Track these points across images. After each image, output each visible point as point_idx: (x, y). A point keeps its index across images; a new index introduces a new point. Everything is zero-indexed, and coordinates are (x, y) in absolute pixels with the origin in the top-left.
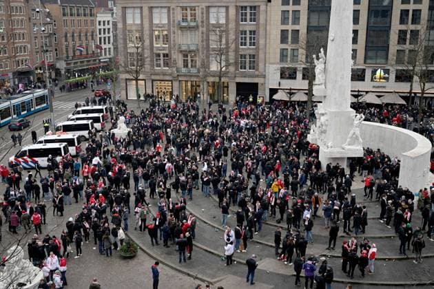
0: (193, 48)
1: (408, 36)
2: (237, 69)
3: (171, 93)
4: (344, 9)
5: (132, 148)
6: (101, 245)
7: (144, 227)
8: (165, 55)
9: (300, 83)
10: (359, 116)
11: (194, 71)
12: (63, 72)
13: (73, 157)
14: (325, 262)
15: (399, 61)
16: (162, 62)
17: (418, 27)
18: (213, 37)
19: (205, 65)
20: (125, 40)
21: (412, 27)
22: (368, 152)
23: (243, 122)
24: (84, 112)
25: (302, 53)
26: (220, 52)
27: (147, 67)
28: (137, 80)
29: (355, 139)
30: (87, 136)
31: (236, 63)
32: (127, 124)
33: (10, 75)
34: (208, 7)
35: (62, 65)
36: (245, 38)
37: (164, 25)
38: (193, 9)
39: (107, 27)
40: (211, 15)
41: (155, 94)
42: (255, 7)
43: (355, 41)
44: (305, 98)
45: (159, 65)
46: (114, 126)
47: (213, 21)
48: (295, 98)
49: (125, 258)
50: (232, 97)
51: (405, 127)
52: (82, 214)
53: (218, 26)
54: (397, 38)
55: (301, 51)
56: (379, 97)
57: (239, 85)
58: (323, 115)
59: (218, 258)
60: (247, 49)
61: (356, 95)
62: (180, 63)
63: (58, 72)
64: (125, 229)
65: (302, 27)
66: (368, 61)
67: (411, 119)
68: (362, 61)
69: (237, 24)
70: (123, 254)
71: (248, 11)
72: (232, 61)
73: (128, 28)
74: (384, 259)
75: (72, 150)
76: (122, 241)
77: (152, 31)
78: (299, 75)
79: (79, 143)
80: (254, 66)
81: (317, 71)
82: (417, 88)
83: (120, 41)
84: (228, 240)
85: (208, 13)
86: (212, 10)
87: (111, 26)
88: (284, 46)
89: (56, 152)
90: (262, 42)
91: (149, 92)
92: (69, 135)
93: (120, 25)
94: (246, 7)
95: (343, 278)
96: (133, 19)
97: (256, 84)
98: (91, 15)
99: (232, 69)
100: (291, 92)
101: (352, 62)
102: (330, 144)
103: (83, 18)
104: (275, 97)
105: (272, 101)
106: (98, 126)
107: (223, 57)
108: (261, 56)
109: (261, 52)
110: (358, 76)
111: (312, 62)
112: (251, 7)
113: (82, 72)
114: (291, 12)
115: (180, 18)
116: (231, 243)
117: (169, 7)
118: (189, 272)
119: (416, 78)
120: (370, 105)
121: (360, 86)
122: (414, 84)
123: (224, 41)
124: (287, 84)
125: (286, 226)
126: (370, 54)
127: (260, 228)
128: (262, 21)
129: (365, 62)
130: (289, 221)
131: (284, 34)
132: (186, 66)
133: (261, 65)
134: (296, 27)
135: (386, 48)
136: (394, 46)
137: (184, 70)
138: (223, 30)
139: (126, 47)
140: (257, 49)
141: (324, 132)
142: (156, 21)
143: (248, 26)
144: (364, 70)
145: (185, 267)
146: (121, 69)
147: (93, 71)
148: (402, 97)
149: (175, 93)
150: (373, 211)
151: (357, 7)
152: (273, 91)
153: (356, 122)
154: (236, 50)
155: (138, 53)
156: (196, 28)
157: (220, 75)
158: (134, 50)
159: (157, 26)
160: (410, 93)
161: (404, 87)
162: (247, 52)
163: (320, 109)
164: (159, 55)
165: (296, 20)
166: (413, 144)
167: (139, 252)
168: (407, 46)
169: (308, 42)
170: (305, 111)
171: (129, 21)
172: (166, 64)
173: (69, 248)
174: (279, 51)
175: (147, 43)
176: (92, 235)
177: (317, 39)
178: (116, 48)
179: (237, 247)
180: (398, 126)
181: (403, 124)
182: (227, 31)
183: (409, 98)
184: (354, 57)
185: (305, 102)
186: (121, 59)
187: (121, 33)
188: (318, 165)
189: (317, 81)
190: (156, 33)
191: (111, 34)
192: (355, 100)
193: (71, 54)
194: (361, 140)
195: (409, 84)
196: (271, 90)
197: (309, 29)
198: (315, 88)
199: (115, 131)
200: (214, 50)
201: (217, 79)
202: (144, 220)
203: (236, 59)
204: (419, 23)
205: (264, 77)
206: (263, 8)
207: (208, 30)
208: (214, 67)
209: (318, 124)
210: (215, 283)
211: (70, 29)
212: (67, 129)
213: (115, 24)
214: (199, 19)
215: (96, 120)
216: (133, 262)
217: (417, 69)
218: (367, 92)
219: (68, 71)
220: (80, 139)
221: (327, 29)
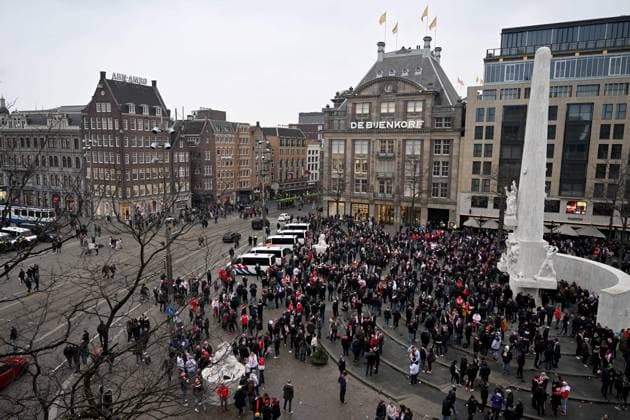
0: (389, 175)
1: (608, 170)
2: (429, 196)
3: (368, 215)
4: (538, 145)
5: (330, 262)
6: (297, 351)
7: (334, 338)
8: (363, 181)
9: (491, 212)
10: (552, 248)
11: (389, 196)
12: (276, 192)
13: (279, 266)
14: (510, 394)
15: (597, 194)
16: (361, 187)
17: (619, 162)
18: (408, 167)
19: (400, 191)
20: (330, 167)
21: (613, 162)
22: (563, 284)
23: (433, 246)
24: (291, 228)
25: (493, 183)
26: (414, 180)
27: (347, 191)
28: (338, 202)
29: (547, 271)
30: (292, 249)
31: (428, 191)
32: (327, 241)
33: (234, 194)
34: (405, 141)
35: (276, 187)
36: (438, 169)
37: (364, 156)
38: (391, 141)
39: (315, 156)
40: (407, 147)
41: (353, 215)
42: (448, 141)
43: (549, 173)
44: (495, 226)
45: (358, 190)
46: (316, 241)
47: (408, 153)
48: (486, 226)
49: (316, 364)
50: (423, 221)
51: (603, 262)
52: (282, 319)
53: (413, 156)
54: (594, 171)
55: (492, 181)
56: (575, 229)
57: (431, 211)
58: (514, 244)
59: (402, 376)
60: (439, 178)
61: (550, 225)
62: (377, 189)
63: (272, 192)
64: (319, 337)
65: (495, 159)
66: (563, 193)
67: (612, 254)
68: (556, 193)
69: (431, 155)
70: (315, 361)
71: (442, 144)
72: (424, 189)
73: (333, 157)
74: (580, 400)
75: (278, 261)
76: (314, 348)
77: (353, 160)
78: (491, 205)
79: (284, 255)
80: (446, 193)
81: (508, 202)
82: (618, 223)
83: (326, 168)
84: (414, 359)
85: (404, 145)
86: (408, 143)
87: (318, 155)
88: (475, 176)
89: (264, 262)
90: (454, 171)
91: (348, 213)
92: (277, 248)
93: (326, 155)
94: (440, 141)
95: (533, 414)
96: (338, 149)
97: (447, 211)
98: (303, 146)
99: (424, 196)
100: (482, 220)
101: (545, 195)
102: (521, 274)
103: (296, 148)
104: (465, 224)
105: (462, 227)
106: (301, 241)
107: (417, 185)
108: (453, 185)
109: (453, 181)
110: (551, 207)
111: (504, 193)
112: (445, 141)
113: (292, 193)
114: (483, 146)
115: (379, 149)
116: (416, 363)
117: (370, 140)
118: (374, 386)
119: (616, 212)
120: (565, 237)
121: (554, 217)
122: (614, 219)
123: (418, 170)
124: (478, 212)
125: (472, 352)
126: (565, 186)
127: (446, 351)
128: (455, 153)
129: (560, 194)
130: (476, 348)
131: (476, 166)
132: (382, 191)
133: (453, 194)
134: (489, 159)
135: (584, 181)
136: (591, 180)
137: (380, 195)
138: (417, 161)
139: (330, 174)
140: (450, 179)
141: (515, 261)
142: (357, 152)
143: (442, 157)
144: (559, 202)
145: (372, 380)
146: (325, 192)
147: (300, 192)
148: (602, 231)
149: (371, 215)
150: (568, 348)
151: (552, 142)
152: (464, 218)
153: (549, 254)
154: (429, 179)
155: (340, 179)
156: (393, 158)
157: (413, 200)
158: (337, 176)
159: (358, 156)
160: (610, 226)
161: (604, 221)
162: (440, 181)
163: (511, 238)
164: (358, 181)
165: (489, 152)
166: (614, 281)
167: (330, 360)
168: (606, 180)
169: (499, 173)
170: (496, 239)
171: (335, 151)
172: (364, 189)
173: (269, 349)
174: (470, 181)
175: (349, 170)
176: (289, 340)
177: (510, 171)
178: (321, 174)
179: (422, 367)
180: (597, 260)
181: (603, 259)
182: (421, 162)
183: (610, 232)
184: (548, 189)
185: (496, 230)
186: (325, 184)
187: (327, 162)
188: (509, 293)
189: (508, 212)
190: (357, 162)
191: (318, 162)
192: (549, 231)
193: (284, 178)
194: (554, 272)
195: (609, 218)
196: (461, 216)
197: (502, 161)
198: (506, 218)
199: (316, 246)
200: (408, 178)
201: (410, 205)
202: (335, 331)
203: (429, 186)
204: (619, 157)
205: (455, 204)
206: (456, 141)
207: (404, 161)
208: (408, 194)
209: (509, 253)
210: (400, 400)
211: (284, 157)
212: (276, 242)
213: (322, 154)
214: (396, 150)
215: (300, 235)
216: (324, 369)
217: (618, 203)
218: (562, 224)
219: (280, 191)
220: (286, 251)
221: (519, 161)
